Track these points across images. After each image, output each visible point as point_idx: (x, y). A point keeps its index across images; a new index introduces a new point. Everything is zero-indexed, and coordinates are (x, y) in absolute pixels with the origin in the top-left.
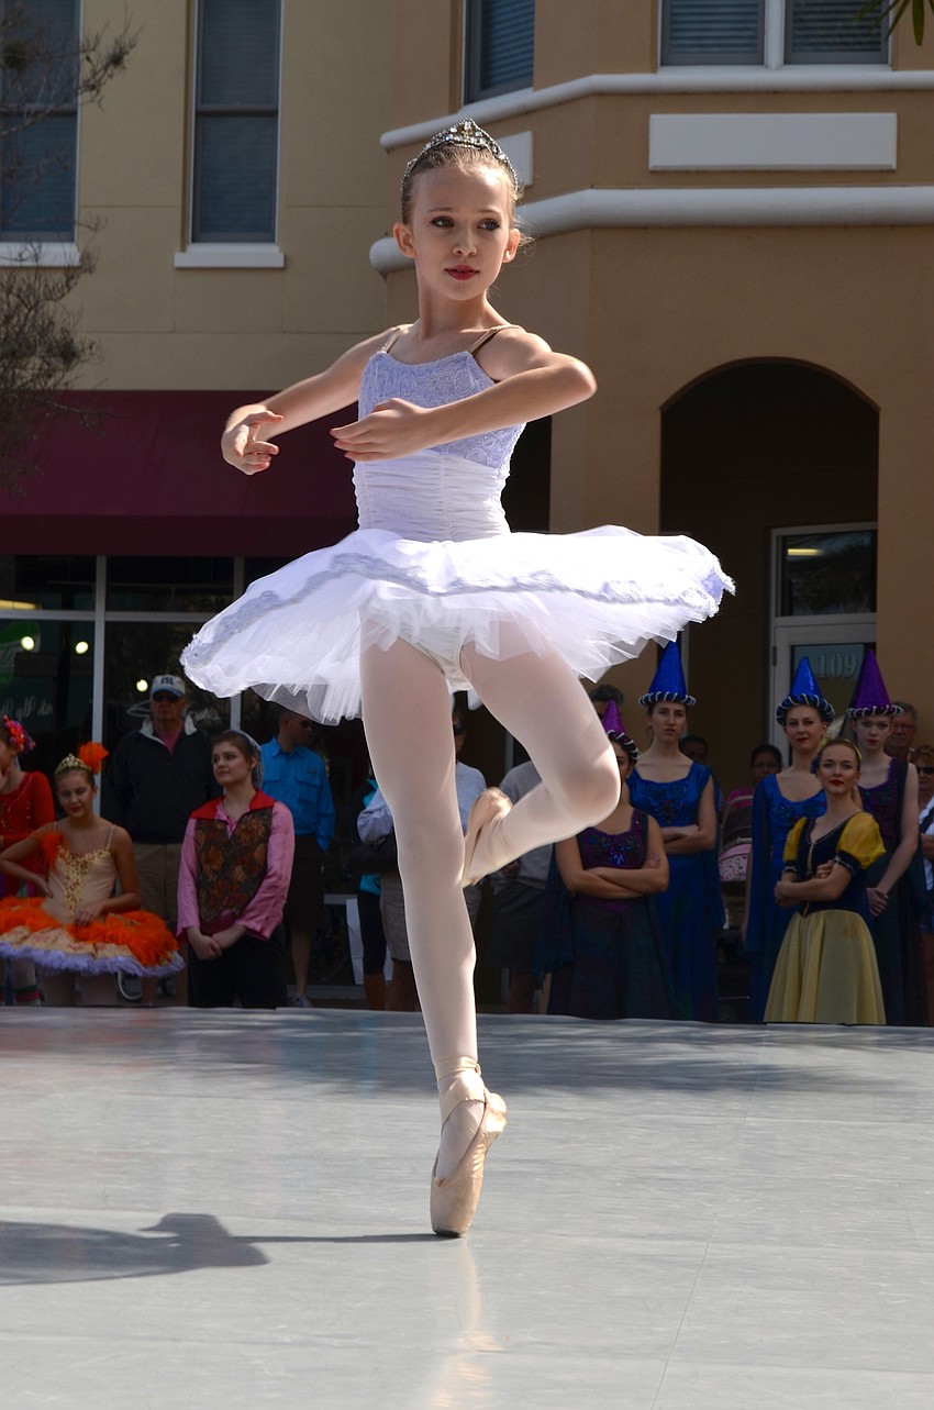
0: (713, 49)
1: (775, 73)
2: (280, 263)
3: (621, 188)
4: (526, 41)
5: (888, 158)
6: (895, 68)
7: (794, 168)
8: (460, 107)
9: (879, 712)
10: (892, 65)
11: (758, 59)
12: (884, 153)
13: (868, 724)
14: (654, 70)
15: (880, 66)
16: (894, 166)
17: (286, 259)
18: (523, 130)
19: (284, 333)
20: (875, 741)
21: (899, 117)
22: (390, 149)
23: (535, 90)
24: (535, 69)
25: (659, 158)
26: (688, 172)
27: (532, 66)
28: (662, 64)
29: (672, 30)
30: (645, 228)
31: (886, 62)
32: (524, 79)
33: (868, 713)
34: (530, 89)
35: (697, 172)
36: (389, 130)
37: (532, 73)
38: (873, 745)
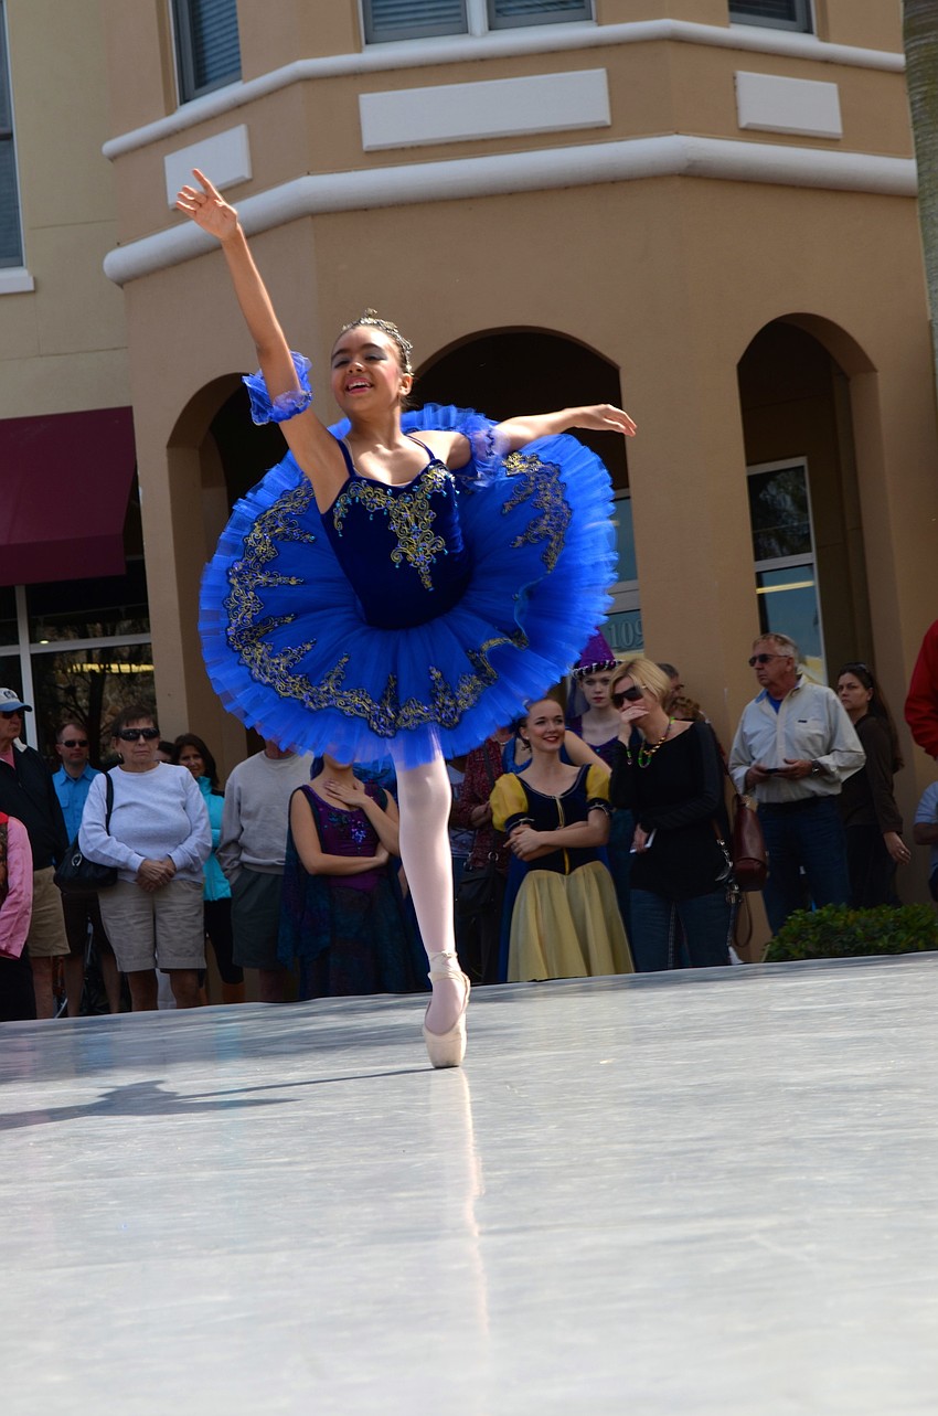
0: (408, 24)
1: (480, 40)
2: (31, 288)
3: (337, 172)
4: (231, 36)
5: (602, 115)
6: (600, 23)
7: (508, 134)
8: (176, 108)
9: (599, 668)
10: (597, 21)
11: (464, 29)
12: (597, 110)
13: (591, 682)
14: (359, 50)
15: (585, 22)
16: (609, 123)
17: (35, 281)
18: (237, 124)
19: (41, 356)
20: (601, 698)
21: (608, 73)
22: (114, 158)
23: (245, 82)
24: (243, 64)
25: (372, 137)
26: (403, 149)
27: (239, 60)
28: (367, 43)
29: (374, 8)
30: (366, 210)
31: (591, 19)
32: (233, 73)
33: (589, 671)
34: (240, 82)
35: (412, 148)
36: (110, 139)
37: (239, 68)
38: (599, 702)
